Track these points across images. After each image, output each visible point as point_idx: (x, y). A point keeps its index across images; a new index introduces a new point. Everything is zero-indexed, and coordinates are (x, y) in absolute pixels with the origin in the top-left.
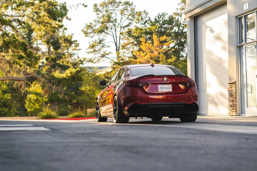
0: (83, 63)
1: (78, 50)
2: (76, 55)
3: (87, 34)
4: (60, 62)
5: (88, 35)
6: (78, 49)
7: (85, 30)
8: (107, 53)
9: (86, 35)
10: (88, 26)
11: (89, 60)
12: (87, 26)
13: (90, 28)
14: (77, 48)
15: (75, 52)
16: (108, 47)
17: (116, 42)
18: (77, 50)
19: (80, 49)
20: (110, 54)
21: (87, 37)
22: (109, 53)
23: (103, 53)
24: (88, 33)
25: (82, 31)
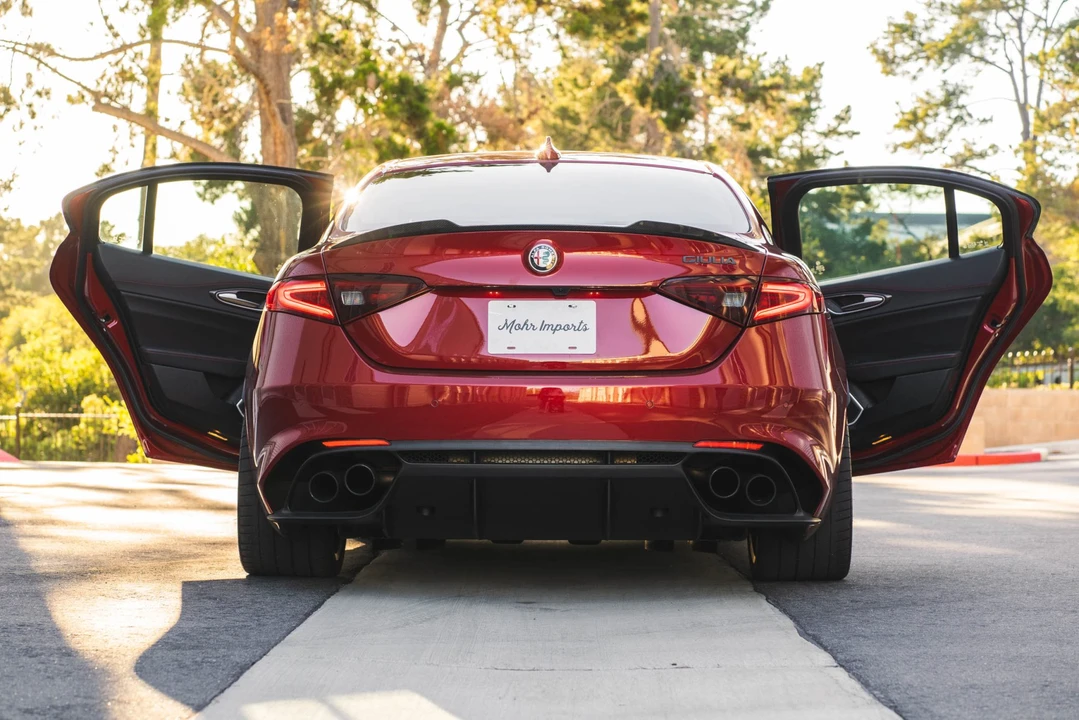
1: (845, 137)
2: (833, 157)
3: (893, 62)
5: (894, 66)
6: (846, 133)
7: (882, 45)
8: (977, 149)
9: (888, 69)
10: (898, 30)
12: (893, 29)
13: (905, 35)
14: (842, 128)
15: (832, 143)
16: (985, 121)
17: (1022, 100)
18: (840, 134)
19: (857, 133)
20: (996, 152)
21: (890, 76)
22: (990, 152)
23: (962, 150)
24: (897, 60)
25: (871, 50)
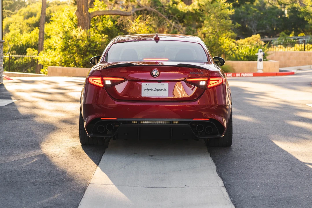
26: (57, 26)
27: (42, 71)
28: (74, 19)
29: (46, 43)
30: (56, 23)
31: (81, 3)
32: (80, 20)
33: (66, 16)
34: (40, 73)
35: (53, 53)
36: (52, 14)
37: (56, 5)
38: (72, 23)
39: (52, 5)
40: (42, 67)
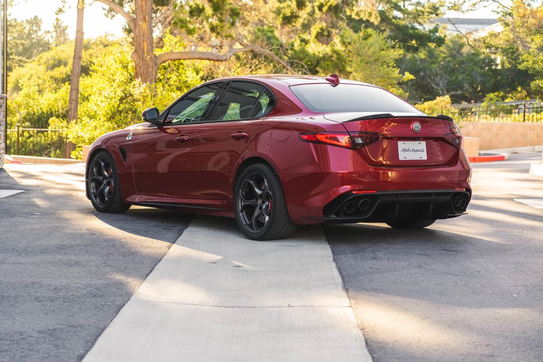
0: (438, 12)
4: (351, 13)
11: (452, 5)
26: (101, 81)
27: (74, 154)
28: (130, 67)
29: (82, 109)
30: (100, 74)
31: (141, 39)
32: (140, 67)
33: (116, 62)
34: (70, 158)
35: (93, 123)
36: (94, 60)
37: (101, 47)
38: (125, 73)
39: (94, 47)
40: (74, 147)
